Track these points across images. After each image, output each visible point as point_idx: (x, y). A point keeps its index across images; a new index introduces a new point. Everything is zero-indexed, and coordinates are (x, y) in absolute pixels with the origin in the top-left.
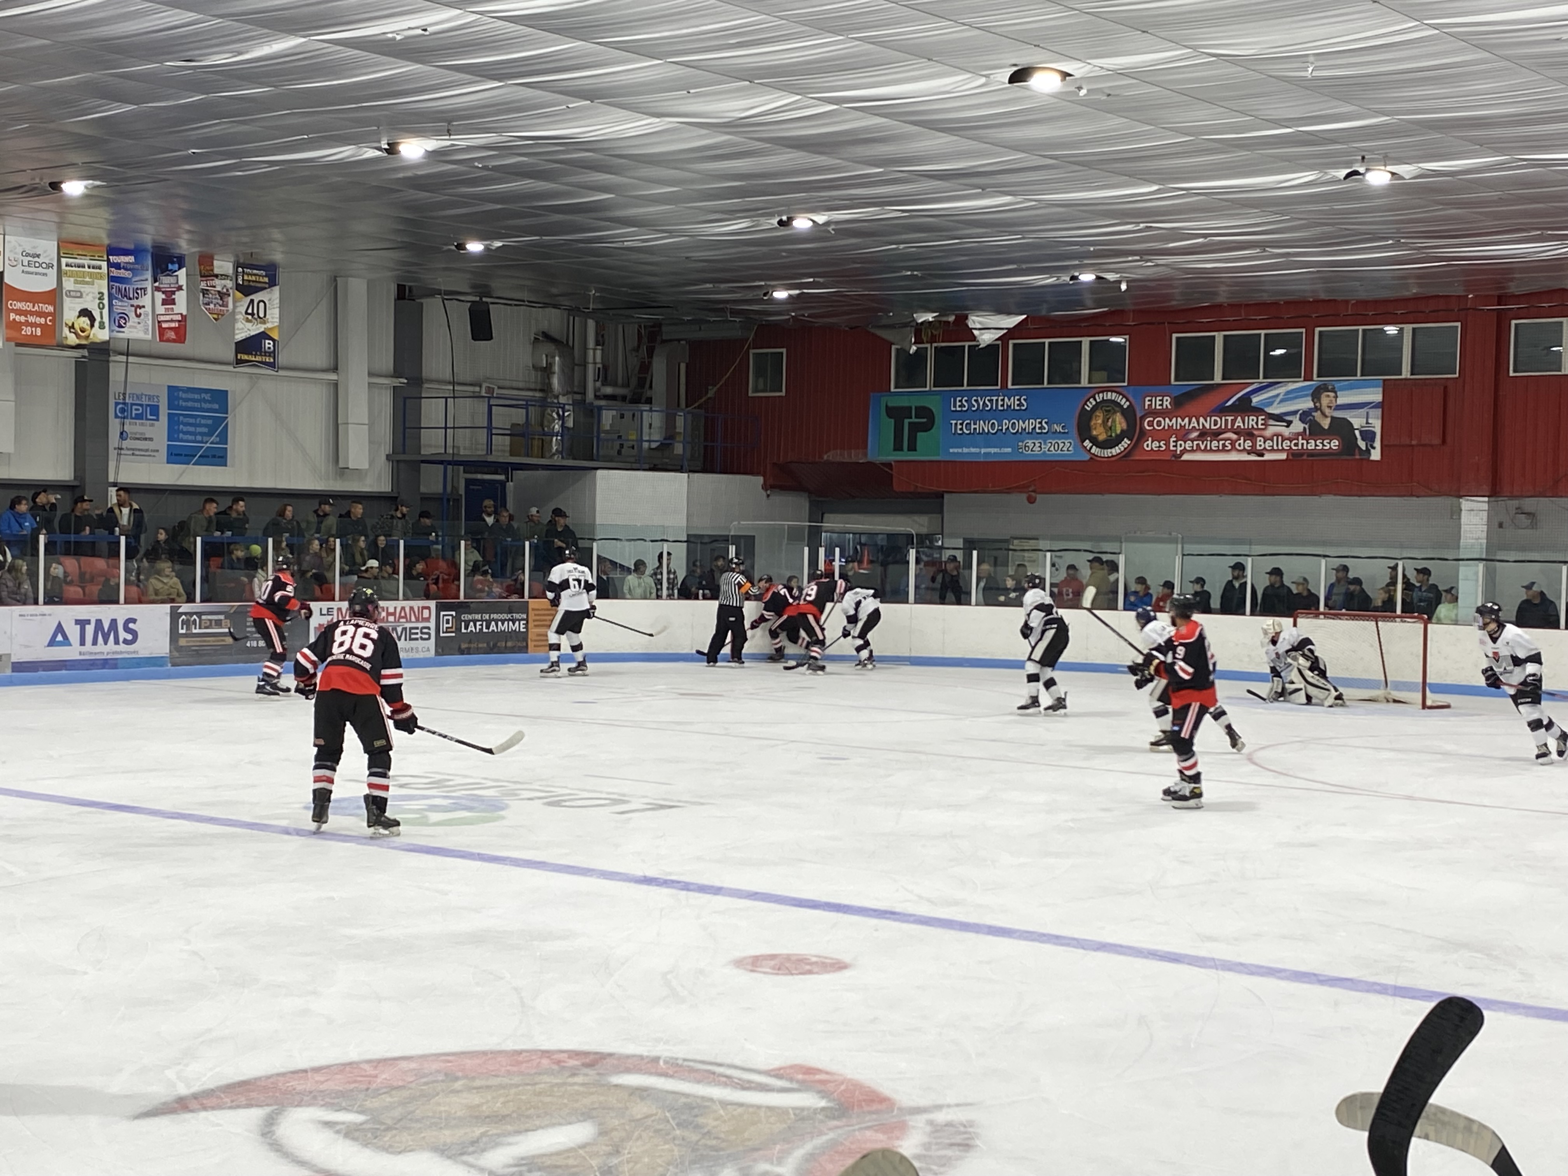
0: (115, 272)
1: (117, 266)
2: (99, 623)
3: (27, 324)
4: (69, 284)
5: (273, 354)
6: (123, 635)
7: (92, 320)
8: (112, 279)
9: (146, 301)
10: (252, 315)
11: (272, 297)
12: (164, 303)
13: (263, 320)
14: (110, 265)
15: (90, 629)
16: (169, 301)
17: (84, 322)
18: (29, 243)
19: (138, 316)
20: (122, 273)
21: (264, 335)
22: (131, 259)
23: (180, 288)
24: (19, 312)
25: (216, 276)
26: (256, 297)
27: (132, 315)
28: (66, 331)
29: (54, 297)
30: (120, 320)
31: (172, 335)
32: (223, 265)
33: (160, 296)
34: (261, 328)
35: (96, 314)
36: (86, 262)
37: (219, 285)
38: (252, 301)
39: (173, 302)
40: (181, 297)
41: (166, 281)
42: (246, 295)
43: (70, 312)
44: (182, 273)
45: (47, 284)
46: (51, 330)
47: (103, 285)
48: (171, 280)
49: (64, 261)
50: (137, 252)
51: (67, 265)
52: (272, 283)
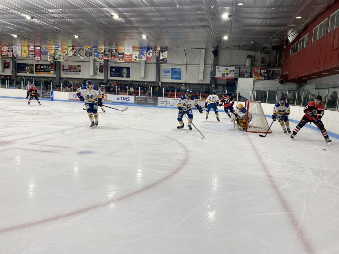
0: (141, 51)
1: (141, 50)
2: (124, 98)
3: (127, 59)
4: (133, 53)
5: (166, 61)
6: (127, 99)
7: (137, 58)
8: (140, 52)
9: (146, 55)
10: (163, 55)
11: (166, 53)
12: (149, 55)
13: (165, 56)
14: (140, 50)
15: (123, 98)
16: (149, 54)
17: (136, 58)
18: (128, 48)
19: (144, 57)
20: (142, 51)
21: (165, 58)
22: (143, 49)
23: (151, 52)
24: (126, 57)
25: (157, 50)
26: (164, 53)
27: (143, 57)
28: (133, 60)
29: (131, 55)
30: (141, 58)
31: (150, 59)
32: (158, 49)
33: (148, 54)
34: (164, 57)
35: (138, 57)
36: (136, 50)
37: (158, 51)
38: (163, 53)
39: (150, 55)
40: (151, 54)
41: (149, 52)
42: (162, 52)
43: (134, 57)
44: (152, 51)
45: (130, 53)
46: (131, 60)
47: (139, 53)
48: (150, 51)
49: (133, 50)
50: (144, 48)
52: (166, 50)
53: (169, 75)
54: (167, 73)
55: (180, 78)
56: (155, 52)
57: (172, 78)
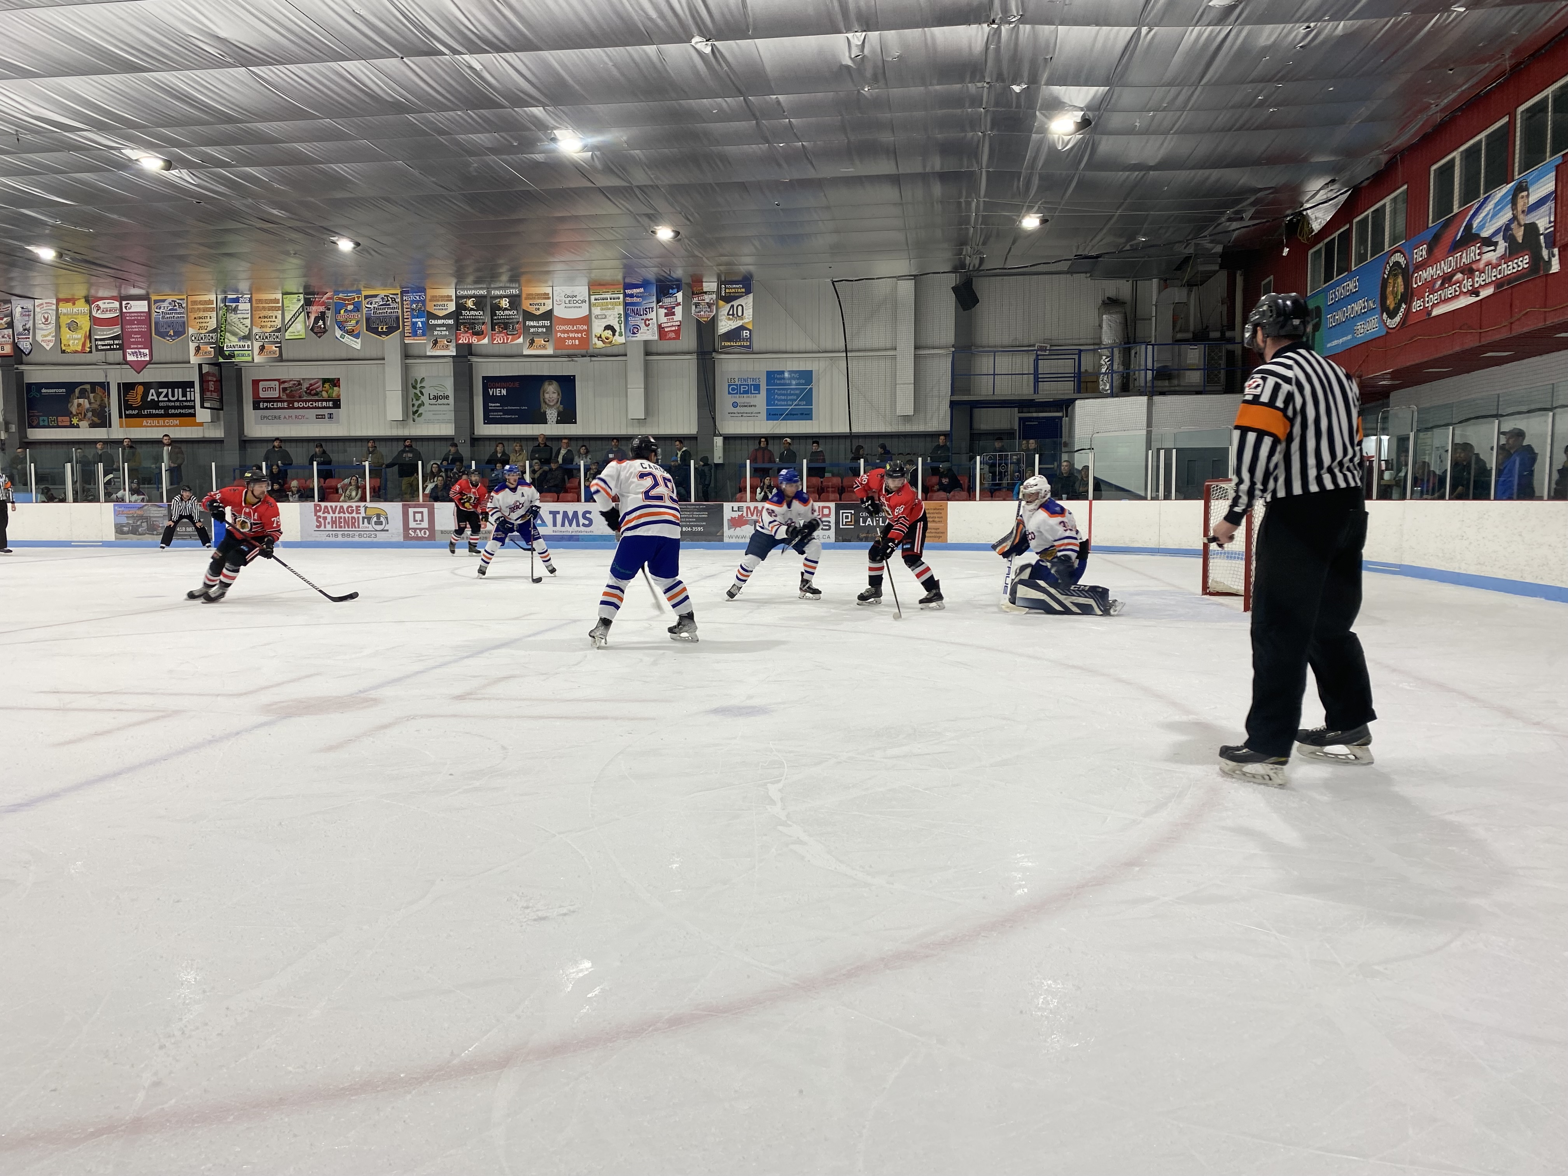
0: (629, 300)
1: (632, 296)
2: (565, 513)
3: (569, 338)
4: (596, 311)
5: (750, 339)
6: (582, 521)
7: (614, 331)
8: (626, 305)
9: (653, 315)
10: (732, 315)
11: (747, 302)
12: (666, 315)
13: (741, 317)
14: (626, 295)
15: (559, 518)
16: (670, 313)
17: (608, 333)
18: (568, 290)
19: (648, 326)
20: (635, 300)
21: (742, 328)
22: (642, 290)
23: (679, 304)
24: (564, 332)
25: (706, 293)
26: (735, 303)
27: (643, 325)
28: (595, 340)
29: (587, 320)
30: (635, 330)
31: (673, 335)
32: (710, 285)
33: (663, 311)
34: (740, 323)
35: (617, 328)
36: (608, 296)
37: (707, 298)
38: (733, 306)
39: (673, 314)
40: (679, 310)
41: (667, 301)
42: (728, 302)
43: (598, 328)
44: (680, 296)
45: (583, 312)
46: (586, 340)
47: (620, 309)
48: (672, 299)
49: (593, 297)
50: (645, 284)
51: (596, 300)
52: (748, 292)
53: (760, 400)
54: (746, 392)
55: (807, 415)
56: (695, 300)
57: (772, 415)
